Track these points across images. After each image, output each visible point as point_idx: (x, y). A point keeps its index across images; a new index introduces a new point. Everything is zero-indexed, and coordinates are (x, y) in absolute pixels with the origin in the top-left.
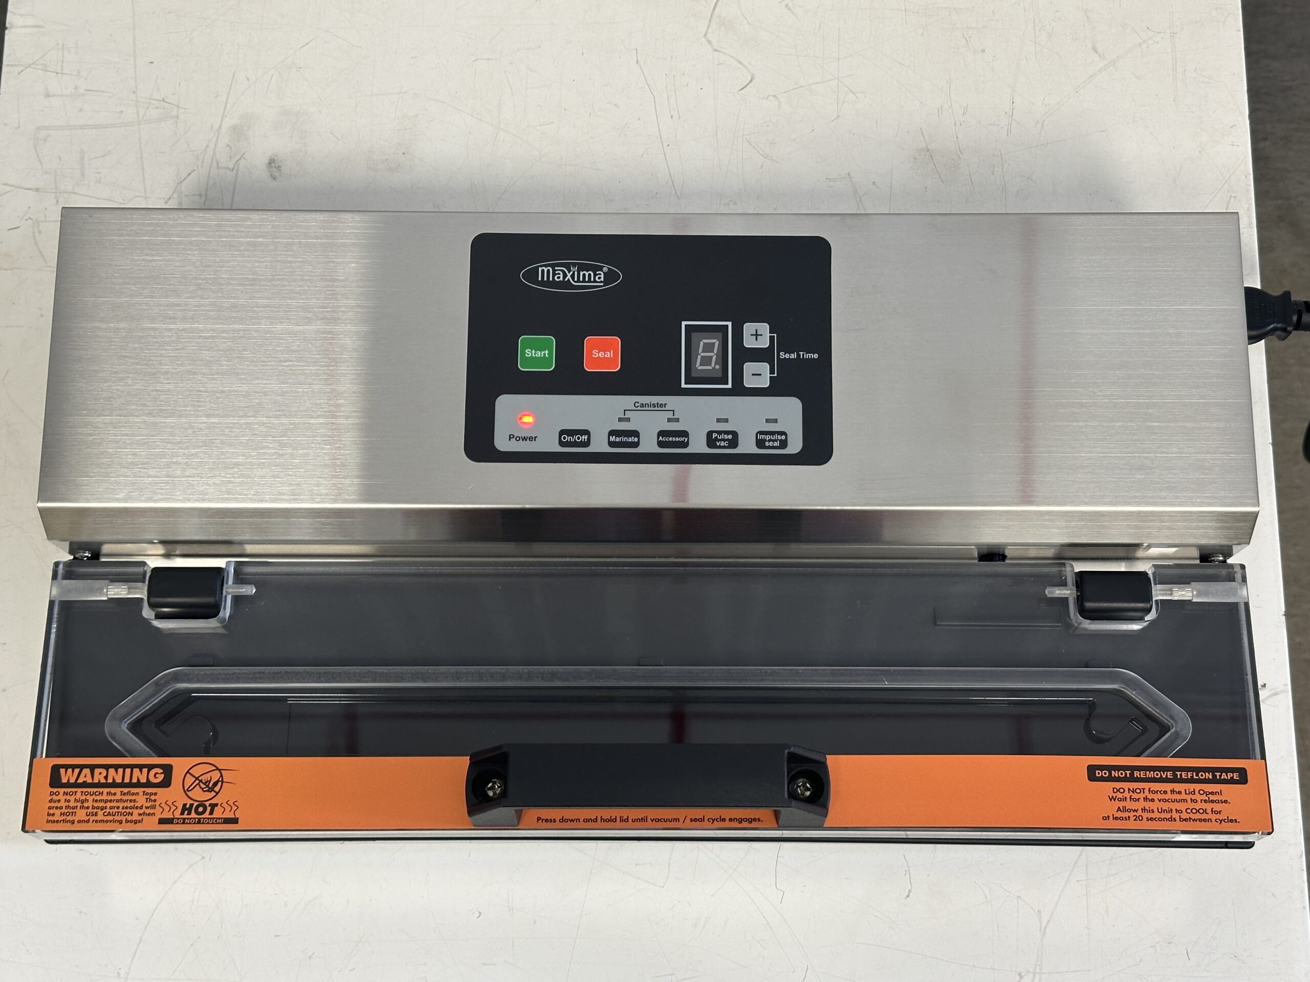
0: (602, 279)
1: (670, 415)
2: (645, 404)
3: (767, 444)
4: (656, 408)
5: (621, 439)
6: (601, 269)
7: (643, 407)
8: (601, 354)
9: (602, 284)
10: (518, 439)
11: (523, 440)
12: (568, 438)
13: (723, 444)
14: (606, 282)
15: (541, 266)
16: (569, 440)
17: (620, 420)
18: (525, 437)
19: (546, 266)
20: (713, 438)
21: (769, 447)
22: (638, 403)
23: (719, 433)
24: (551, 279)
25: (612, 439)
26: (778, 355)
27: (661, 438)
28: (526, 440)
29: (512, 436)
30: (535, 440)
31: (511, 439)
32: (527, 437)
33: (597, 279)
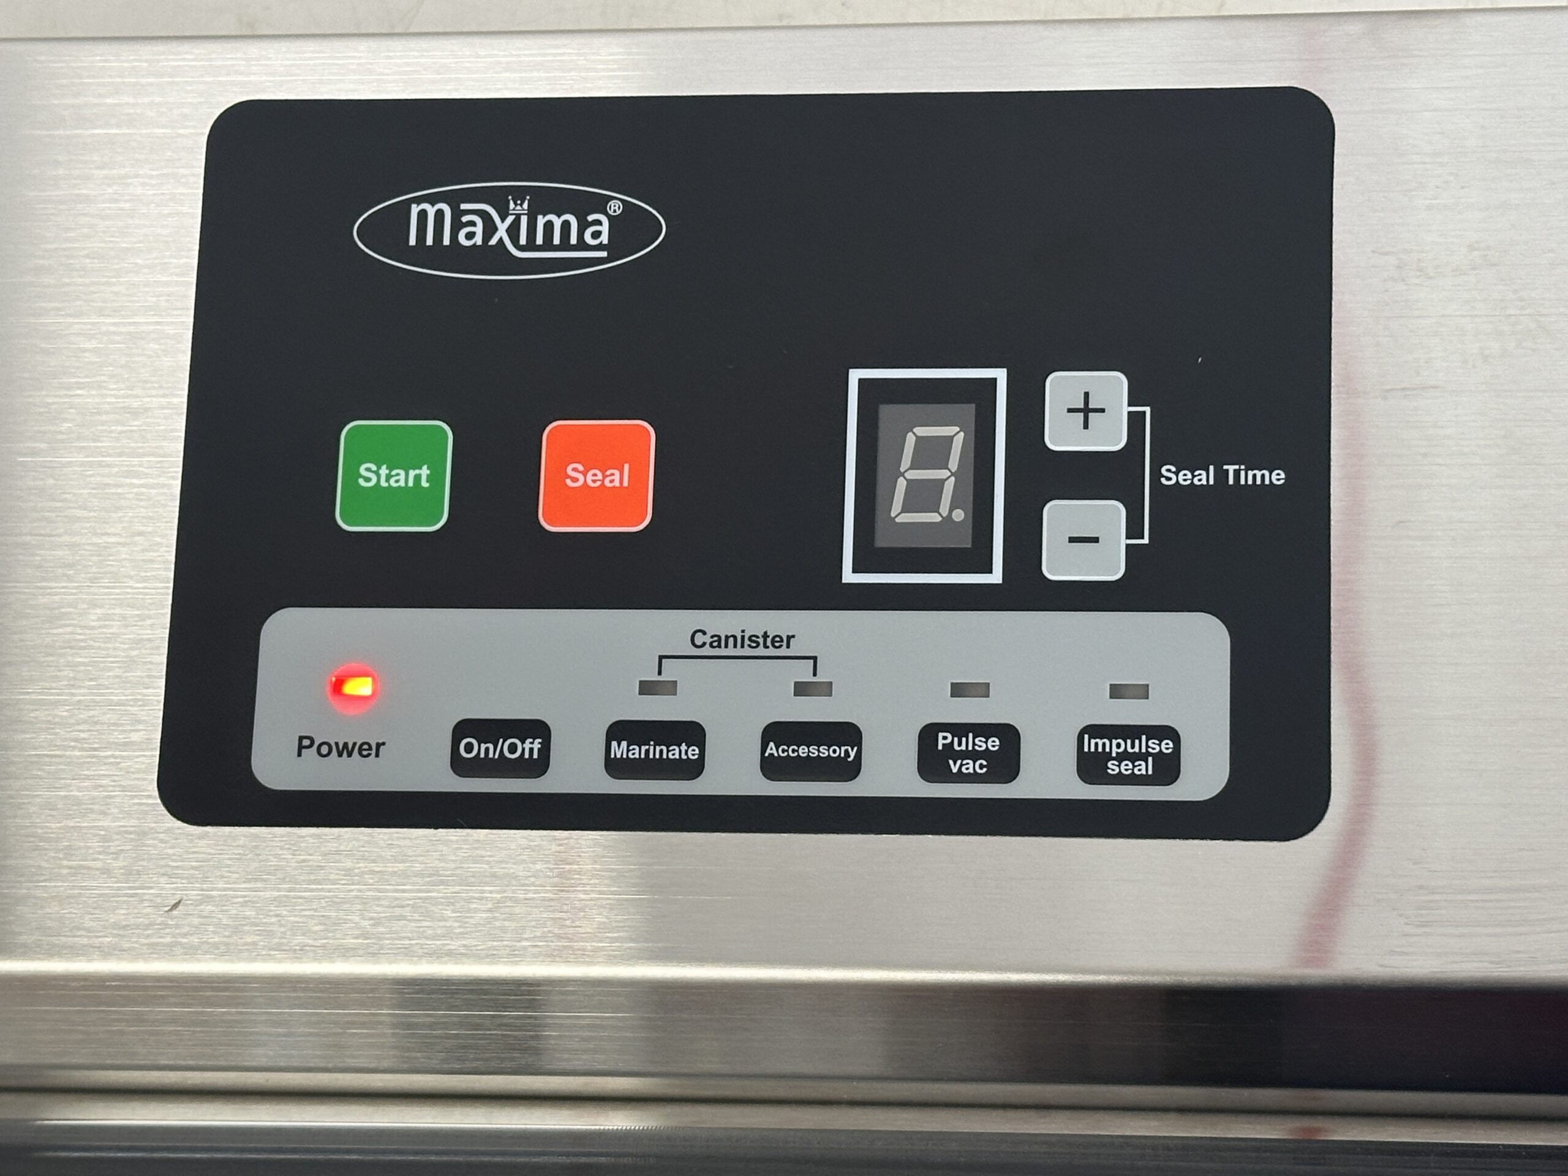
0: (604, 239)
1: (803, 672)
2: (727, 638)
3: (1113, 768)
4: (761, 651)
5: (647, 751)
6: (600, 203)
7: (719, 646)
8: (593, 478)
9: (604, 254)
10: (325, 750)
11: (340, 755)
12: (481, 749)
13: (969, 767)
14: (615, 249)
15: (418, 200)
16: (482, 755)
17: (647, 688)
18: (346, 745)
19: (432, 200)
20: (940, 747)
21: (1121, 780)
22: (704, 633)
23: (960, 730)
24: (446, 241)
25: (619, 750)
26: (1156, 475)
27: (772, 749)
28: (350, 755)
29: (306, 742)
30: (377, 755)
31: (304, 751)
32: (355, 744)
33: (588, 239)
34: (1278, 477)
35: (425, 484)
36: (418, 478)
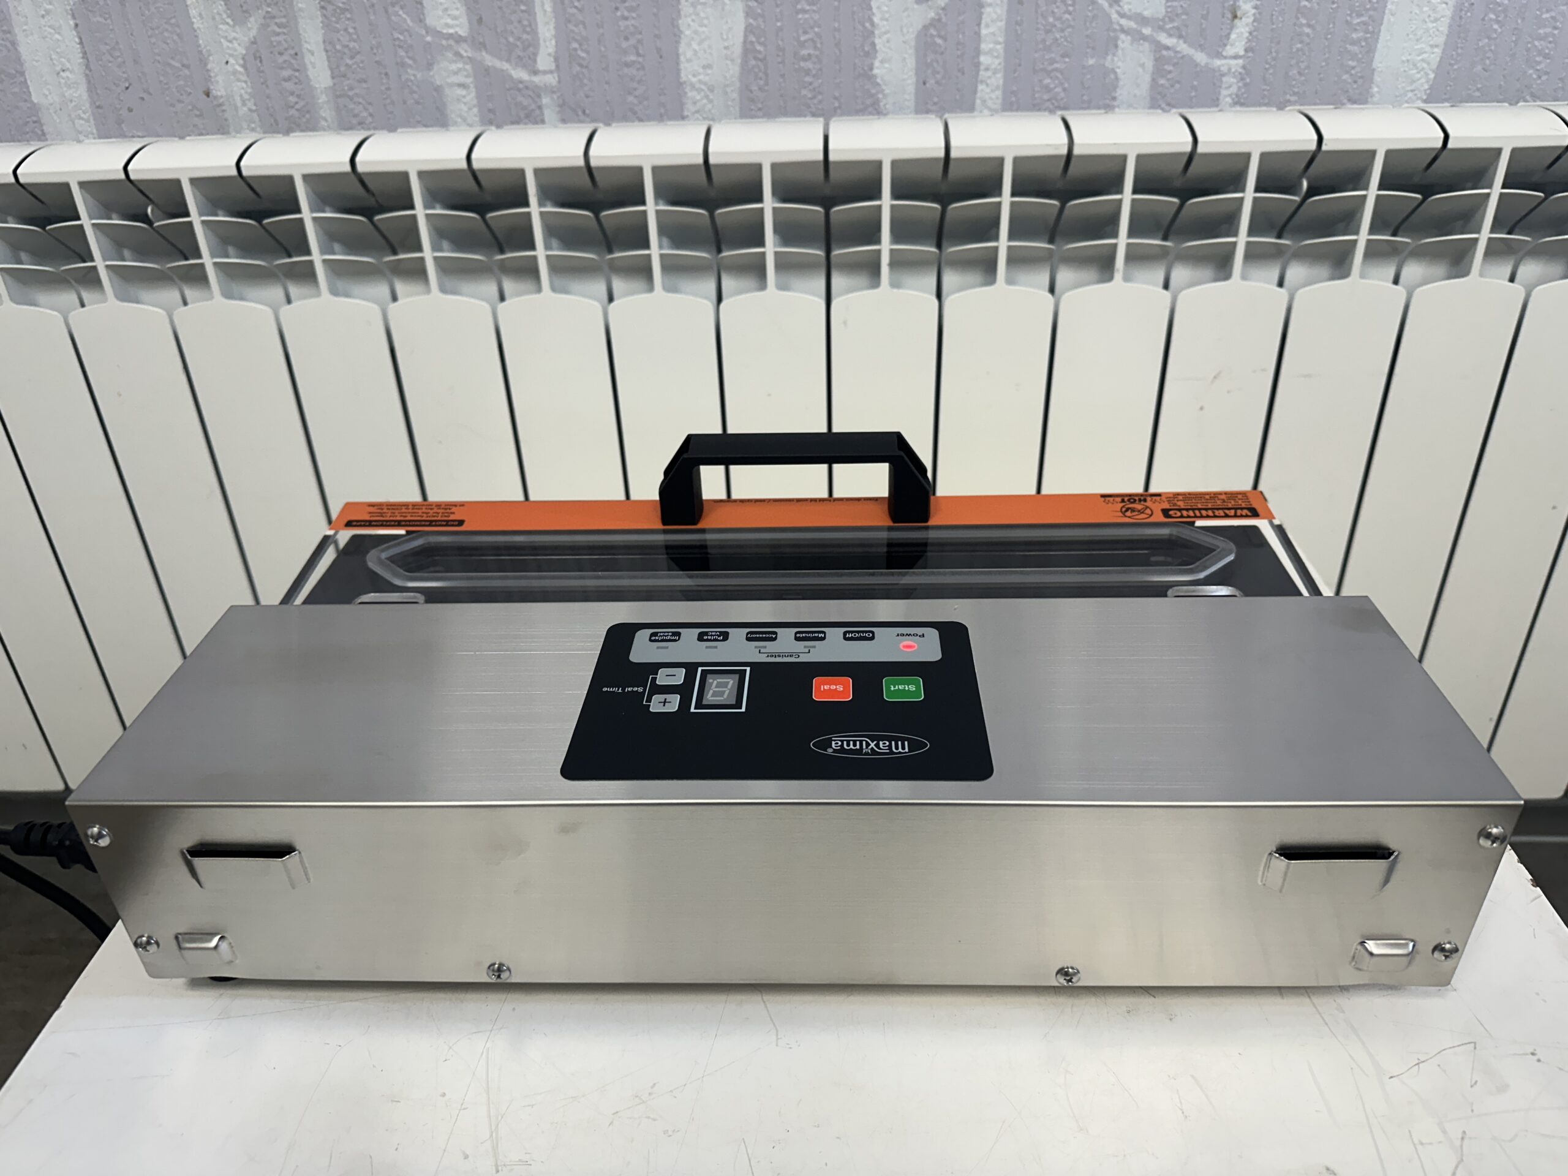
0: (833, 743)
2: (788, 657)
3: (670, 634)
4: (777, 654)
6: (835, 751)
8: (834, 688)
9: (833, 739)
14: (830, 740)
15: (906, 753)
19: (900, 753)
23: (716, 640)
24: (893, 743)
25: (822, 636)
26: (645, 690)
27: (774, 637)
33: (840, 743)
34: (605, 689)
35: (892, 686)
36: (895, 687)
